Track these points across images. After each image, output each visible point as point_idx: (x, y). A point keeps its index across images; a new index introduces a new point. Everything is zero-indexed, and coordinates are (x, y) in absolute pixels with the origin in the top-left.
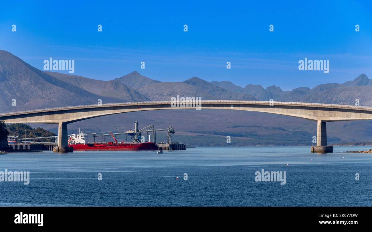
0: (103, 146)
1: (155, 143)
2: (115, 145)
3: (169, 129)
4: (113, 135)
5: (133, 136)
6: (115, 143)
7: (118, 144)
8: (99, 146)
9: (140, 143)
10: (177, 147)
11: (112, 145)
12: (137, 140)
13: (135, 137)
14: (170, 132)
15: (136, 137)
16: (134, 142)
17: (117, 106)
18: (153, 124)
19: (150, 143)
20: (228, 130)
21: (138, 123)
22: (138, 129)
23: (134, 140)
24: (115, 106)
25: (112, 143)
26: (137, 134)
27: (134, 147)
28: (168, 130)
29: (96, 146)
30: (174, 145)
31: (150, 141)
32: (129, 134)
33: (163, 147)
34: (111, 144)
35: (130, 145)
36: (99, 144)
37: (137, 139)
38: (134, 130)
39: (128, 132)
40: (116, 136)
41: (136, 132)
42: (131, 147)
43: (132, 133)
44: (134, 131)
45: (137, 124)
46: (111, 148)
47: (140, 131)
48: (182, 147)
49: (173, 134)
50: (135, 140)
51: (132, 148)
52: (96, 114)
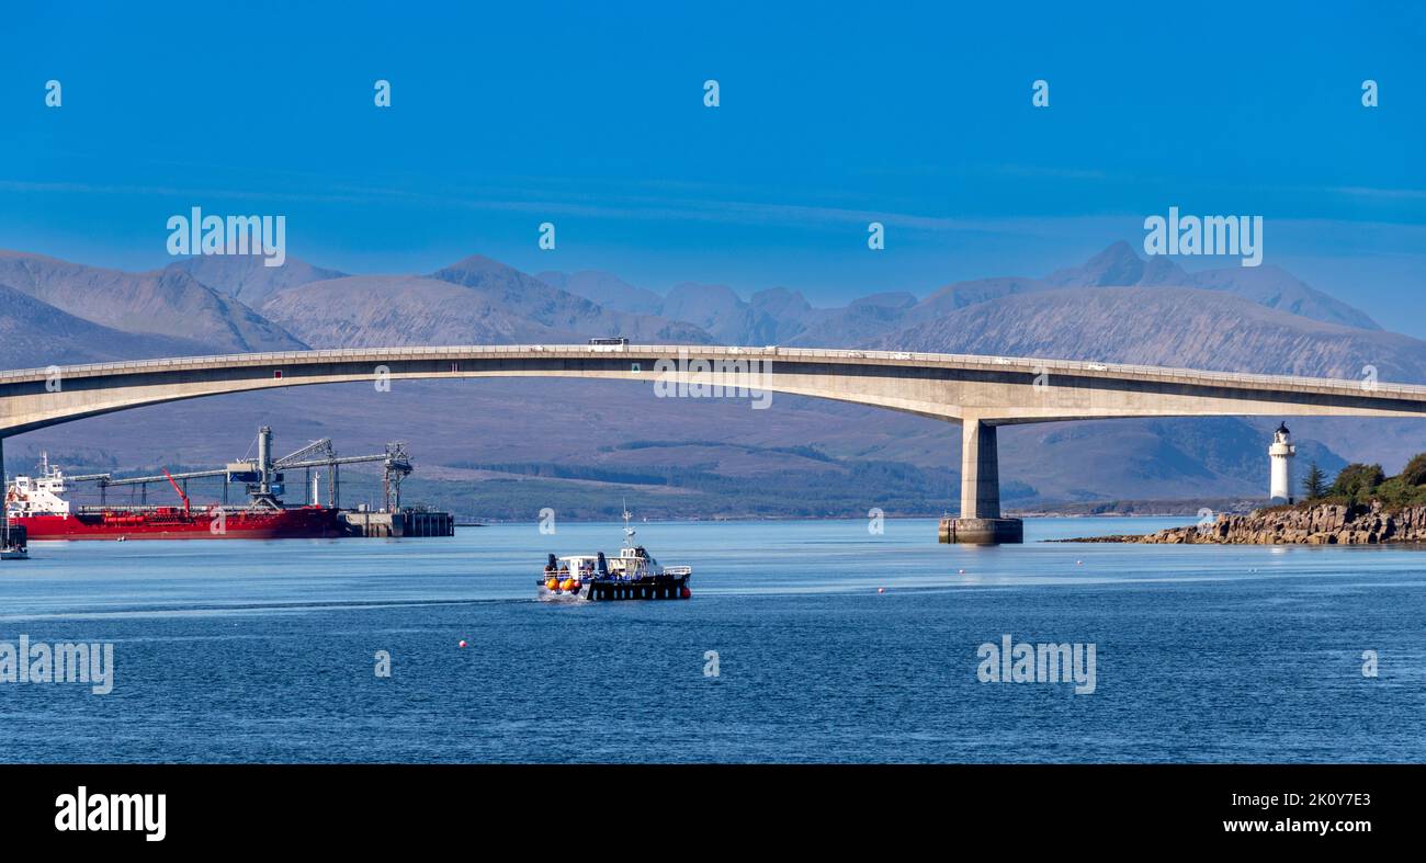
0: (138, 523)
1: (336, 510)
2: (182, 518)
3: (389, 455)
4: (174, 479)
5: (251, 484)
6: (182, 511)
7: (194, 515)
8: (123, 523)
9: (280, 511)
10: (418, 524)
11: (173, 520)
12: (269, 501)
13: (259, 487)
14: (396, 466)
15: (263, 487)
16: (255, 507)
17: (194, 367)
18: (326, 439)
19: (318, 510)
20: (605, 457)
21: (270, 432)
22: (272, 456)
23: (256, 497)
24: (188, 368)
25: (173, 510)
26: (268, 476)
27: (258, 527)
28: (388, 461)
29: (109, 524)
30: (410, 516)
31: (316, 503)
32: (237, 476)
33: (367, 524)
34: (169, 513)
35: (242, 520)
36: (121, 516)
37: (268, 496)
38: (257, 463)
39: (232, 467)
40: (185, 484)
41: (261, 467)
42: (244, 527)
43: (246, 473)
44: (257, 465)
45: (268, 438)
46: (169, 528)
47: (278, 464)
48: (440, 526)
49: (406, 474)
50: (260, 499)
51: (248, 528)
52: (112, 400)
